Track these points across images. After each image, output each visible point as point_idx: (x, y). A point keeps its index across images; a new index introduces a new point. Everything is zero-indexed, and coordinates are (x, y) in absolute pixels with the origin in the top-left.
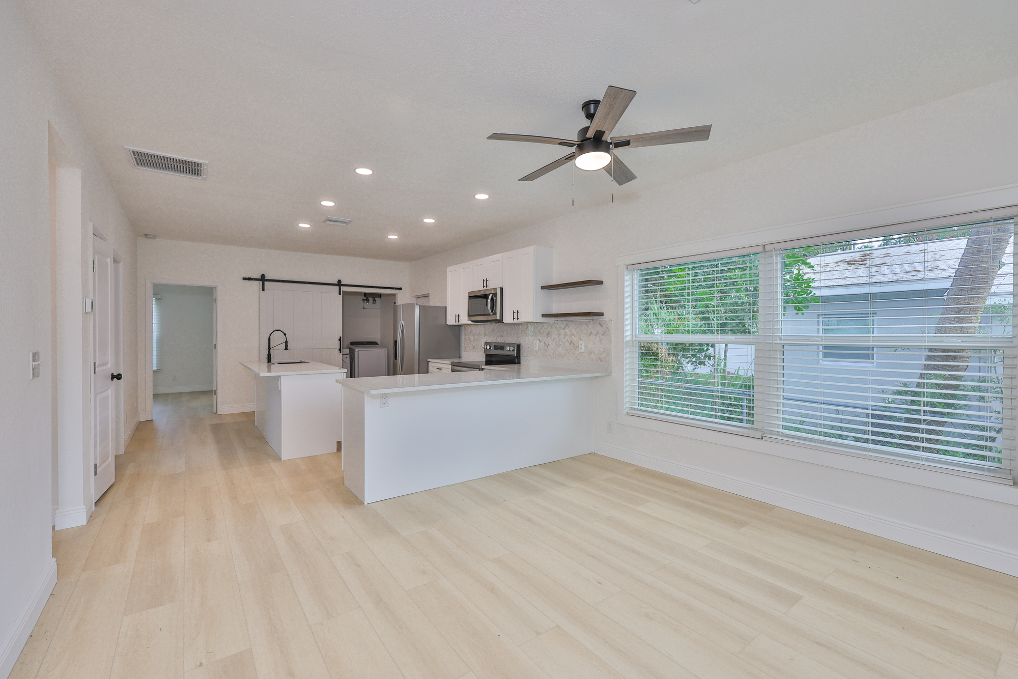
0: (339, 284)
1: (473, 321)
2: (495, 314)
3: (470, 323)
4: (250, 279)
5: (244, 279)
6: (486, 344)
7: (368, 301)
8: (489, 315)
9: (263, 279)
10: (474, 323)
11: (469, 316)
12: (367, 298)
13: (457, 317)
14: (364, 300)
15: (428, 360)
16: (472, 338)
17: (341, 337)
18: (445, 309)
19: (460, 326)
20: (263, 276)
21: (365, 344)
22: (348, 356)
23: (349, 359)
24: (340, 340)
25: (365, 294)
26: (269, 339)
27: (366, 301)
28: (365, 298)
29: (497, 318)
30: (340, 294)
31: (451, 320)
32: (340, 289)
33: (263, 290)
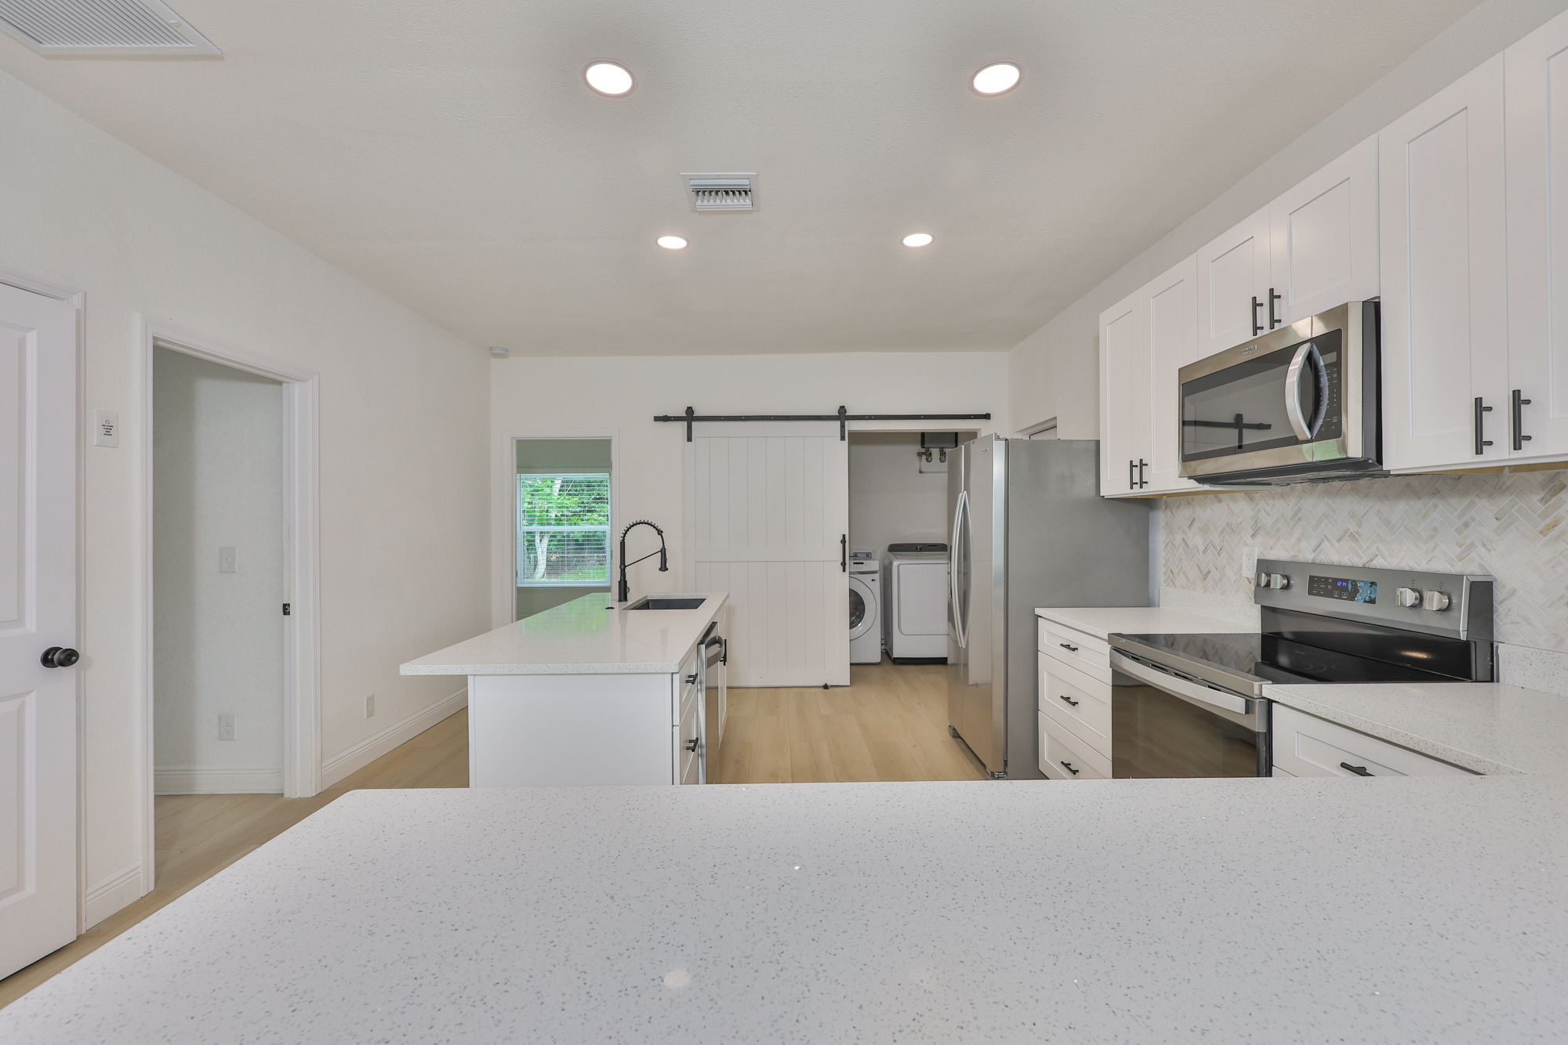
0: (842, 416)
1: (1201, 480)
2: (1334, 431)
3: (1192, 485)
4: (666, 419)
5: (657, 419)
6: (1265, 567)
7: (929, 456)
8: (1294, 441)
9: (690, 416)
10: (1206, 487)
11: (1186, 458)
12: (928, 449)
13: (1136, 471)
14: (920, 454)
15: (1038, 611)
16: (1197, 541)
17: (844, 536)
18: (1093, 446)
19: (1149, 503)
20: (690, 410)
21: (921, 550)
24: (843, 542)
25: (924, 438)
26: (622, 544)
27: (924, 457)
28: (923, 450)
29: (1344, 448)
30: (843, 438)
31: (1115, 483)
32: (843, 427)
33: (689, 439)
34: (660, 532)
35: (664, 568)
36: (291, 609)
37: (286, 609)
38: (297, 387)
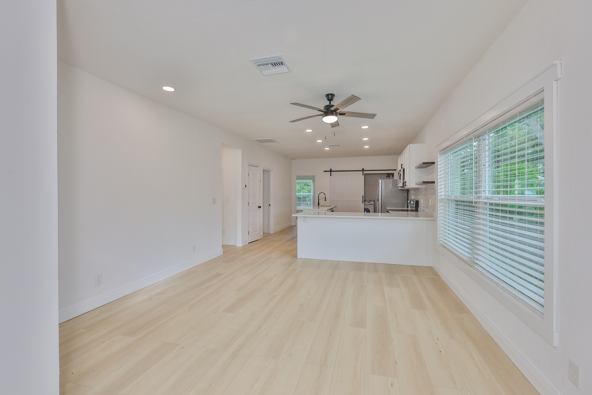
0: (363, 170)
4: (326, 171)
5: (324, 171)
7: (389, 177)
9: (331, 171)
17: (363, 196)
20: (331, 169)
22: (373, 205)
23: (373, 207)
24: (363, 198)
25: (388, 174)
26: (319, 196)
28: (388, 175)
30: (363, 175)
32: (363, 172)
33: (331, 175)
34: (325, 194)
35: (325, 200)
36: (271, 205)
37: (270, 205)
38: (271, 172)
